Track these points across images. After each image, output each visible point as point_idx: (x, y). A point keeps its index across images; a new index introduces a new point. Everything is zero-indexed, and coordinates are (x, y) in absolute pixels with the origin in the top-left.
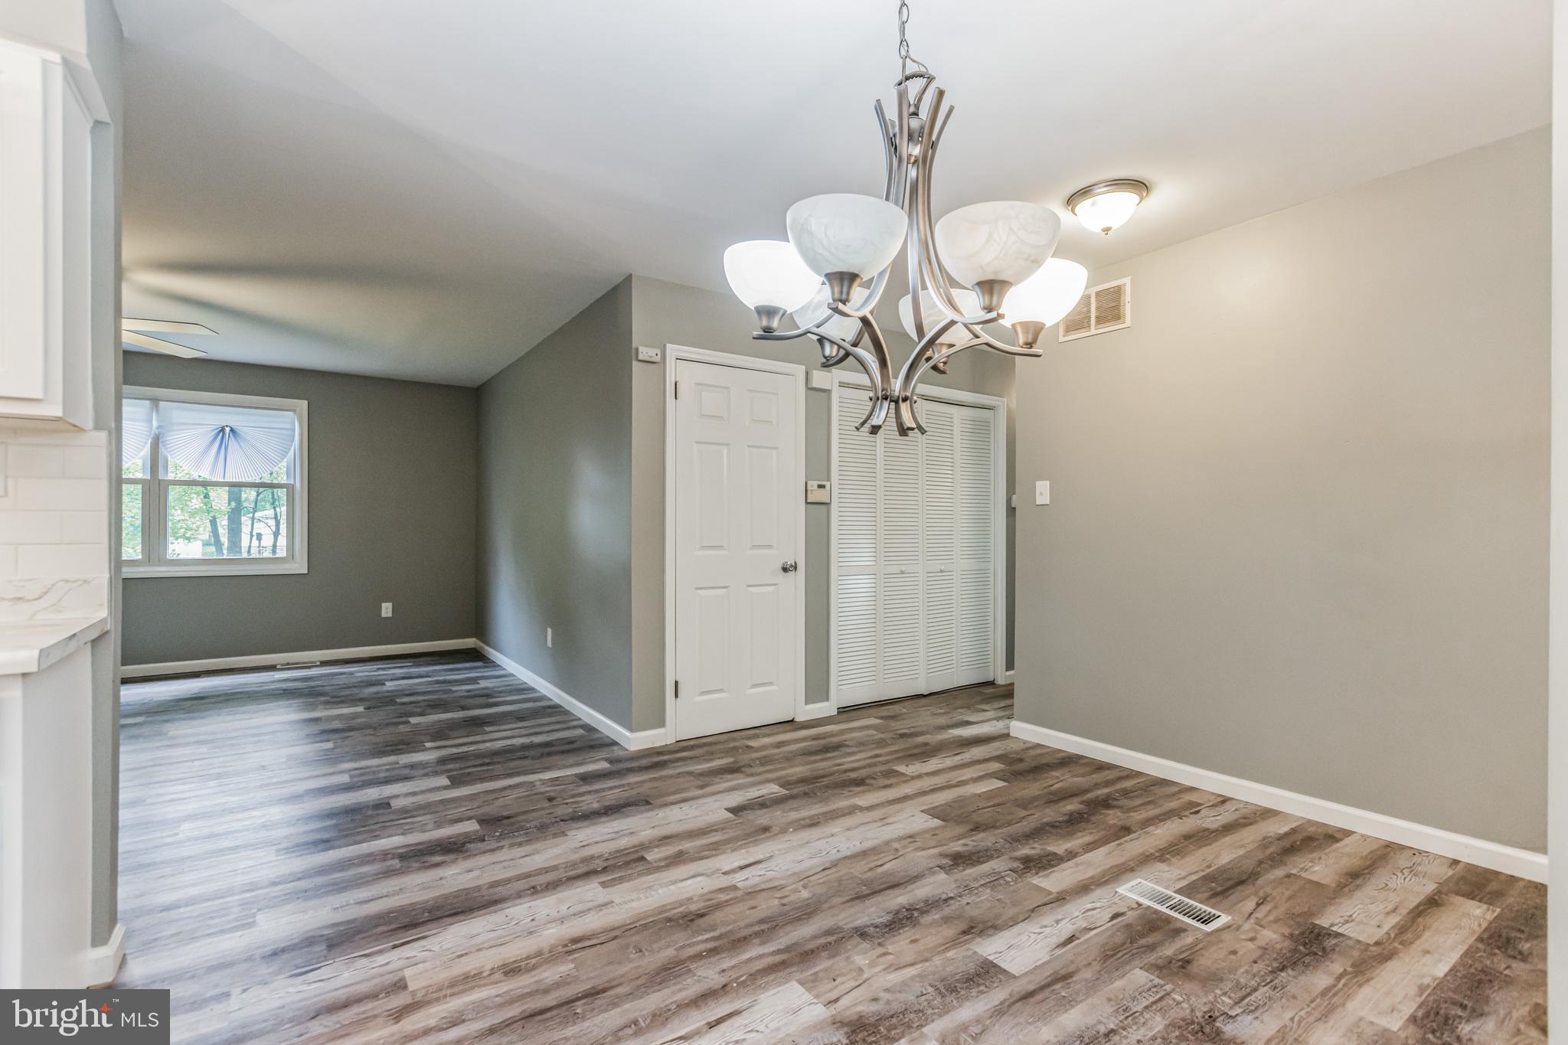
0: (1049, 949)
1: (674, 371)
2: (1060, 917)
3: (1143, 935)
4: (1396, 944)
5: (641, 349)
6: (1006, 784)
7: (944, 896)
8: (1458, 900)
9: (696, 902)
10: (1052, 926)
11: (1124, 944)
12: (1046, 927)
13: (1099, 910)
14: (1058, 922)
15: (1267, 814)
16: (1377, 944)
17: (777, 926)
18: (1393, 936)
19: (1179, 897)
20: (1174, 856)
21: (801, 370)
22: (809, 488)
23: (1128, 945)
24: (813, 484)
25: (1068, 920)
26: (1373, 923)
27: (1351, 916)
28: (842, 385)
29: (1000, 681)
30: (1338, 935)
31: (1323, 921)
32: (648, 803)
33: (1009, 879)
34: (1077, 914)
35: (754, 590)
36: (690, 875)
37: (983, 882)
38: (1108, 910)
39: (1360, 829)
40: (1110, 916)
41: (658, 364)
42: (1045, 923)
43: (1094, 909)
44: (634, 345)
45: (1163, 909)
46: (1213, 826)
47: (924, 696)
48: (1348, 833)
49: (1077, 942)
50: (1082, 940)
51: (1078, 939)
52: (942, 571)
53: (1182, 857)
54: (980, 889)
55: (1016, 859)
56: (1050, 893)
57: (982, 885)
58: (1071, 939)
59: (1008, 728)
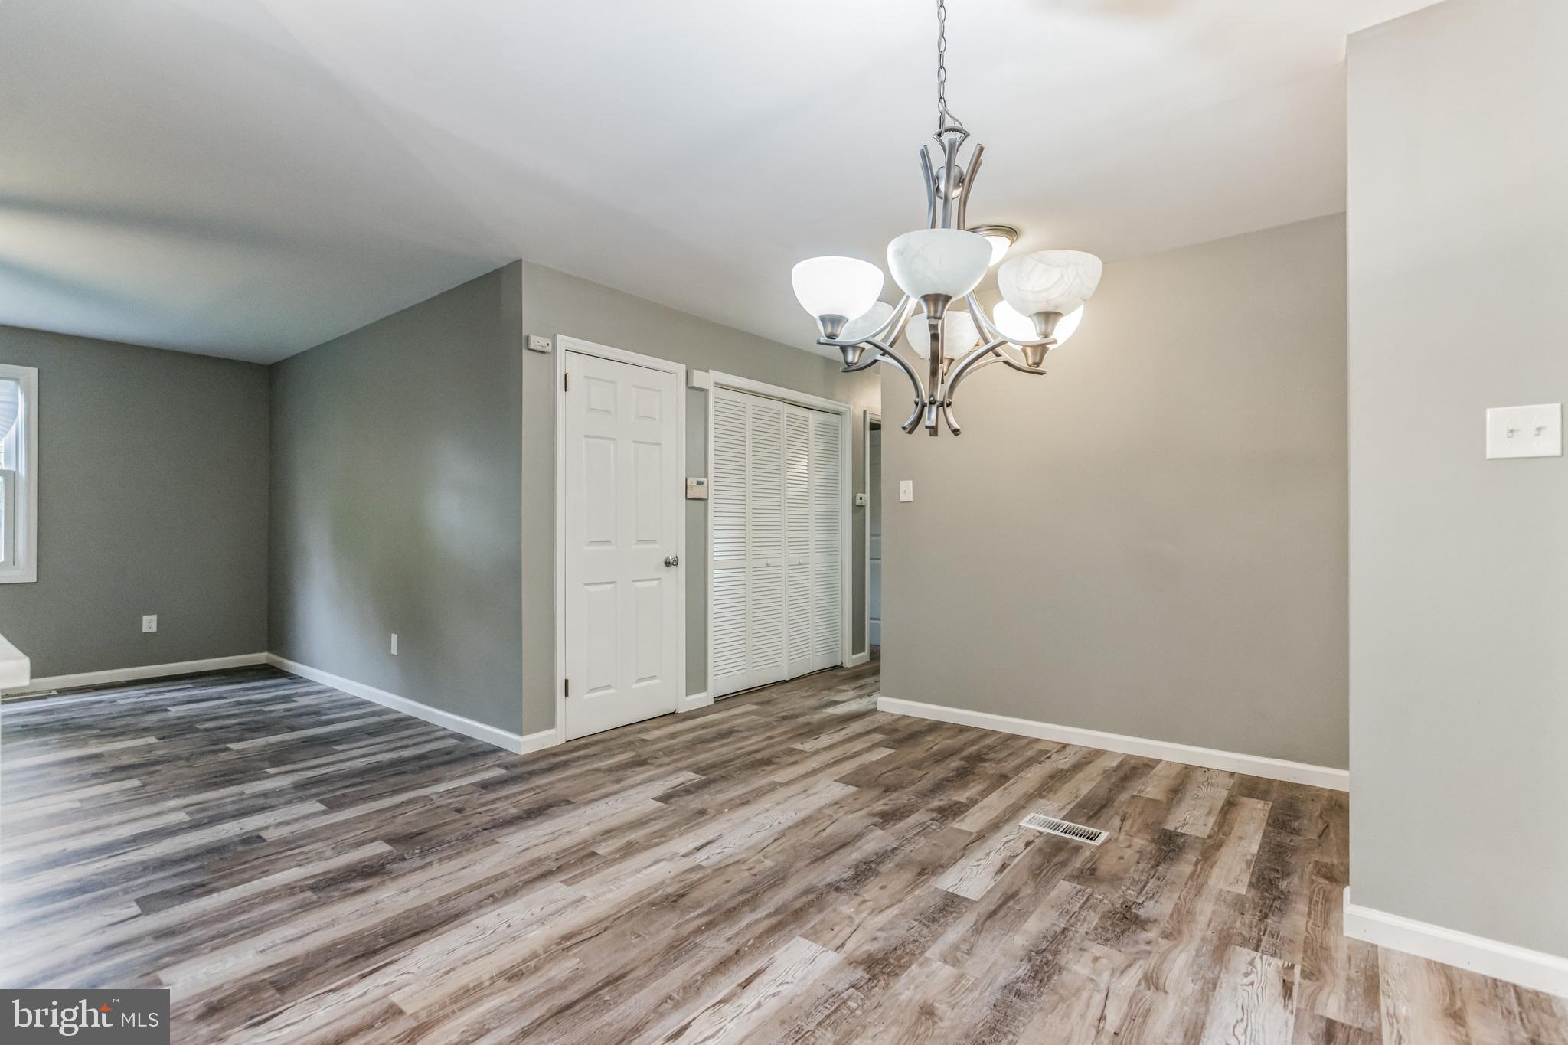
0: (990, 877)
1: (565, 363)
2: (988, 851)
3: (1054, 856)
4: (1221, 836)
5: (533, 338)
6: (893, 751)
7: (889, 848)
8: (1245, 800)
9: (670, 885)
10: (985, 858)
11: (1044, 864)
12: (981, 860)
13: (1014, 841)
14: (988, 855)
15: (1098, 753)
16: (1209, 837)
17: (758, 894)
18: (1216, 830)
19: (1066, 823)
20: (1048, 793)
21: (681, 368)
22: (689, 484)
23: (1047, 864)
24: (693, 481)
25: (994, 852)
26: (1201, 823)
27: (1185, 820)
28: (718, 385)
29: (848, 664)
30: (1183, 835)
31: (1170, 826)
32: (568, 802)
33: (934, 827)
34: (999, 847)
35: (639, 585)
36: (650, 863)
37: (915, 832)
38: (1021, 840)
39: (1165, 758)
40: (1024, 844)
41: (547, 354)
42: (979, 857)
43: (1010, 841)
44: (525, 333)
45: (1058, 833)
46: (1066, 767)
47: (785, 682)
48: (1158, 762)
49: (1009, 868)
50: (1012, 865)
51: (1009, 865)
52: (800, 564)
53: (1055, 793)
54: (916, 838)
55: (932, 810)
56: (971, 834)
57: (916, 835)
58: (1004, 866)
59: (875, 703)
